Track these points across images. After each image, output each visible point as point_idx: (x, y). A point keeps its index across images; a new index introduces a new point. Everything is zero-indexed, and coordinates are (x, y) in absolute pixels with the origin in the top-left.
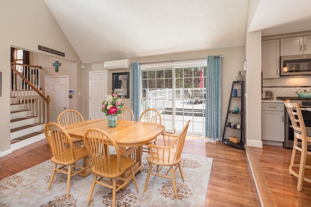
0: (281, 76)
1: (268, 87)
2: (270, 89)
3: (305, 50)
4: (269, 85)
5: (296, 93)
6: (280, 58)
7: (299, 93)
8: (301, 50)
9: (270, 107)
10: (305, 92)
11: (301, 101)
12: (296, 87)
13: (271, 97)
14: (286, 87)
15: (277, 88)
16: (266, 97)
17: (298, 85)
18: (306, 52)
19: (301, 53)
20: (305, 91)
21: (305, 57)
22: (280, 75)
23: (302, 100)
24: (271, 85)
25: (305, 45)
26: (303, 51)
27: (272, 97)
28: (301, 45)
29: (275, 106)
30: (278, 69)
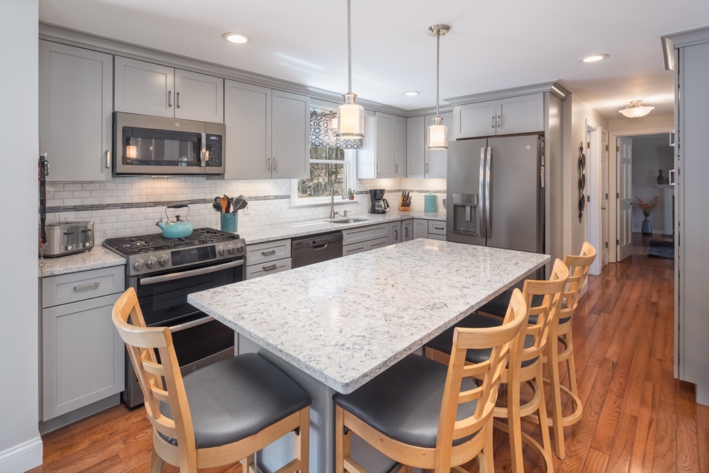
0: (116, 174)
1: (75, 209)
2: (82, 217)
3: (178, 107)
4: (78, 203)
5: (157, 224)
6: (114, 115)
7: (163, 224)
8: (170, 106)
9: (75, 288)
10: (178, 220)
11: (170, 251)
12: (156, 204)
13: (84, 245)
14: (131, 205)
15: (105, 212)
16: (66, 249)
17: (162, 200)
18: (182, 114)
19: (169, 113)
20: (178, 217)
21: (177, 127)
22: (113, 172)
23: (171, 248)
24: (89, 202)
25: (178, 94)
26: (173, 107)
27: (87, 244)
28: (170, 92)
29: (92, 282)
30: (106, 153)
